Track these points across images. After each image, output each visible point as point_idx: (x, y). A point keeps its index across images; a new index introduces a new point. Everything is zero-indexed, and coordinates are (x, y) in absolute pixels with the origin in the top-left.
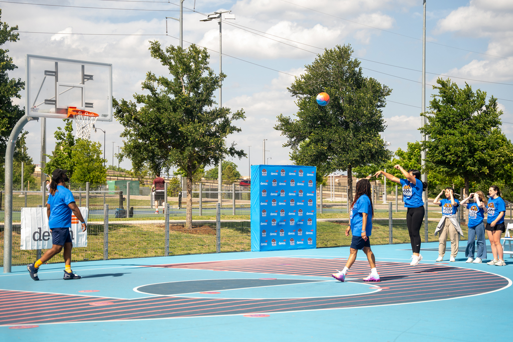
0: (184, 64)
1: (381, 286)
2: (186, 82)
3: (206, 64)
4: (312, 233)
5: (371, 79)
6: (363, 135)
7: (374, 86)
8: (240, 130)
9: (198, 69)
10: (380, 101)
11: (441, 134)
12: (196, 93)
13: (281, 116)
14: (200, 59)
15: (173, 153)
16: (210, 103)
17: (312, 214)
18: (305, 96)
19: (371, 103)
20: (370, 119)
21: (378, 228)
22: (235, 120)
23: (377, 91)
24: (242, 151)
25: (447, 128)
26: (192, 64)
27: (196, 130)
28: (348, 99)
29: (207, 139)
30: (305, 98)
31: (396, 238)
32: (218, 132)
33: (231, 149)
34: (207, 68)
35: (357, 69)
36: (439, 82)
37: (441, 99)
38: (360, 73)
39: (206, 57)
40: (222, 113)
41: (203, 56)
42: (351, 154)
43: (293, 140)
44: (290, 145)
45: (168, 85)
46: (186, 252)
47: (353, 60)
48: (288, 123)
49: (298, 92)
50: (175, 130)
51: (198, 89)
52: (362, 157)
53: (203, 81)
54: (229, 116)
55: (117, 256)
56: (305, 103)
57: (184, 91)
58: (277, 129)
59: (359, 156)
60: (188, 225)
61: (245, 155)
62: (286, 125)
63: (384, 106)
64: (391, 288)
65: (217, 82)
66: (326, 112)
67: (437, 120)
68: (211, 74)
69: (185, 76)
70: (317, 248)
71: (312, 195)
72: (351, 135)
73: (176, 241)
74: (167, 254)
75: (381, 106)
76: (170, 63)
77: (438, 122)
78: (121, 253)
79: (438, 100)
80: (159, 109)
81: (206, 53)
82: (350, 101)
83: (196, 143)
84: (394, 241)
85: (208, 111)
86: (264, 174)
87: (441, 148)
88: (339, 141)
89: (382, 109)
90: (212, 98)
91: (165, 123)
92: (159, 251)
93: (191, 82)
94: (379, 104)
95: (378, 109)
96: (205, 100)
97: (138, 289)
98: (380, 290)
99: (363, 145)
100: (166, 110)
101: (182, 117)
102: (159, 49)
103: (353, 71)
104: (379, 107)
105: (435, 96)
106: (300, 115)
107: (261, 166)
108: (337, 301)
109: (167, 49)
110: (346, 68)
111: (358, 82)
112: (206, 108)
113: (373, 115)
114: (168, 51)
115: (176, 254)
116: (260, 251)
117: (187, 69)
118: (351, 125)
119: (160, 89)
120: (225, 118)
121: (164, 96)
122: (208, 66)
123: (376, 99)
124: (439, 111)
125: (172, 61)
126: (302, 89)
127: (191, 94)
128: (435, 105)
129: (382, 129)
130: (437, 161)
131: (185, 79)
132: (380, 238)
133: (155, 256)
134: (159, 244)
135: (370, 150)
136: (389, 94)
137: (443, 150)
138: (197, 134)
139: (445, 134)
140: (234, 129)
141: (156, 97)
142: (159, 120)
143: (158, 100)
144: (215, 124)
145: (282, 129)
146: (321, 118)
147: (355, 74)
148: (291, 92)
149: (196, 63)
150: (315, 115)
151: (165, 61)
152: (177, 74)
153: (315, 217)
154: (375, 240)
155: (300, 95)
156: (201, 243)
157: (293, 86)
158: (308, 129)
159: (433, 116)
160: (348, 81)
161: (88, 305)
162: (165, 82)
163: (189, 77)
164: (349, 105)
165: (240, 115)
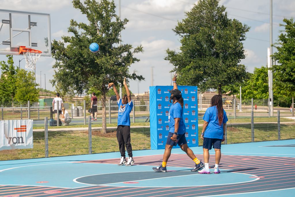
0: (98, 13)
1: (259, 176)
2: (99, 26)
3: (114, 13)
4: (195, 135)
5: (234, 20)
6: (230, 62)
7: (237, 25)
8: (140, 60)
9: (108, 16)
10: (241, 36)
11: (288, 59)
12: (107, 34)
13: (168, 50)
14: (109, 9)
15: (92, 79)
16: (118, 41)
17: (195, 121)
18: (185, 34)
19: (235, 38)
20: (235, 49)
21: (242, 130)
22: (136, 53)
23: (239, 29)
24: (141, 76)
25: (292, 55)
26: (104, 12)
27: (108, 62)
28: (218, 36)
29: (116, 67)
30: (185, 36)
31: (256, 138)
32: (124, 62)
33: (134, 75)
34: (115, 15)
35: (224, 13)
36: (285, 21)
37: (287, 34)
38: (226, 15)
39: (114, 7)
40: (126, 48)
41: (111, 6)
42: (220, 76)
43: (177, 67)
44: (175, 71)
45: (87, 29)
46: (103, 151)
47: (221, 7)
48: (174, 54)
49: (180, 32)
50: (92, 61)
51: (109, 30)
52: (230, 79)
53: (112, 25)
54: (132, 50)
55: (54, 155)
56: (186, 39)
57: (98, 32)
58: (166, 59)
59: (226, 78)
60: (103, 131)
61: (143, 79)
62: (172, 56)
63: (245, 40)
64: (265, 177)
65: (123, 25)
66: (202, 46)
67: (284, 49)
68: (118, 19)
69: (99, 22)
70: (199, 146)
71: (195, 107)
72: (221, 62)
73: (96, 143)
74: (90, 153)
75: (243, 39)
76: (88, 13)
77: (285, 51)
78: (57, 152)
79: (284, 34)
80: (81, 47)
81: (114, 4)
82: (220, 37)
83: (107, 71)
84: (255, 139)
85: (116, 47)
86: (159, 93)
87: (288, 70)
88: (211, 67)
89: (243, 42)
90: (119, 38)
91: (85, 57)
92: (84, 150)
93: (104, 26)
94: (241, 38)
95: (240, 42)
96: (114, 39)
97: (77, 180)
98: (258, 179)
99: (229, 70)
100: (86, 47)
101: (98, 52)
102: (80, 2)
103: (221, 15)
104: (241, 40)
105: (281, 31)
106: (182, 49)
107: (157, 87)
108: (229, 188)
109: (85, 2)
110: (215, 13)
111: (225, 23)
112: (115, 45)
113: (237, 47)
114: (85, 3)
115: (97, 152)
116: (158, 149)
117: (100, 17)
118: (221, 55)
119: (81, 32)
120: (128, 52)
121: (84, 37)
122: (115, 13)
123: (239, 35)
124: (285, 42)
125: (89, 10)
126: (183, 29)
127: (104, 35)
128: (282, 38)
129: (243, 57)
130: (284, 80)
131: (99, 24)
132: (244, 138)
133: (82, 154)
134: (84, 145)
135: (235, 73)
136: (248, 31)
137: (290, 72)
138: (109, 65)
139: (290, 60)
140: (135, 59)
141: (79, 38)
142: (81, 55)
143: (80, 41)
144: (121, 56)
145: (169, 59)
146: (198, 50)
147: (222, 17)
148: (175, 32)
149: (107, 11)
150: (194, 48)
151: (84, 11)
152: (93, 21)
153: (197, 123)
154: (241, 140)
155: (182, 34)
156: (114, 144)
157: (177, 28)
158: (188, 59)
159: (280, 46)
160: (218, 22)
161: (43, 193)
162: (84, 27)
163: (102, 22)
164: (219, 40)
165: (140, 49)
